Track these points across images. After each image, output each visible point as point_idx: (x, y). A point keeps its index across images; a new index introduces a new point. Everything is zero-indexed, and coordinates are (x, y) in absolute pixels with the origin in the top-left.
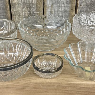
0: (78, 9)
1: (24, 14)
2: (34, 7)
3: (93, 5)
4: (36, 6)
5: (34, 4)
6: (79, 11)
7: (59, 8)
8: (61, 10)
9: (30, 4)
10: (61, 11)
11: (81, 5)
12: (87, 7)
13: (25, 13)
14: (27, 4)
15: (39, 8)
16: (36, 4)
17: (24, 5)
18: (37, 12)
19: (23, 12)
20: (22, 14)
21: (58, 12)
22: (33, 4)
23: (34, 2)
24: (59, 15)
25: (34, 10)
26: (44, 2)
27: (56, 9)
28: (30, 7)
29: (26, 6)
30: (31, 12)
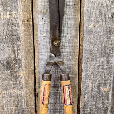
0: (81, 102)
1: (9, 110)
2: (23, 100)
3: (100, 97)
4: (26, 99)
5: (23, 97)
6: (83, 104)
7: (57, 101)
8: (59, 103)
9: (18, 97)
10: (58, 105)
11: (84, 97)
12: (93, 99)
13: (11, 109)
14: (14, 97)
15: (30, 101)
16: (26, 97)
17: (10, 98)
18: (27, 106)
19: (9, 107)
20: (8, 110)
21: (56, 106)
22: (21, 97)
23: (22, 95)
24: (57, 110)
25: (23, 104)
26: (36, 94)
27: (53, 103)
28: (18, 100)
29: (12, 100)
30: (19, 107)
